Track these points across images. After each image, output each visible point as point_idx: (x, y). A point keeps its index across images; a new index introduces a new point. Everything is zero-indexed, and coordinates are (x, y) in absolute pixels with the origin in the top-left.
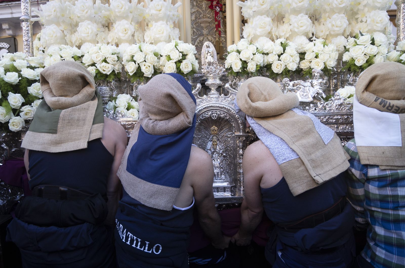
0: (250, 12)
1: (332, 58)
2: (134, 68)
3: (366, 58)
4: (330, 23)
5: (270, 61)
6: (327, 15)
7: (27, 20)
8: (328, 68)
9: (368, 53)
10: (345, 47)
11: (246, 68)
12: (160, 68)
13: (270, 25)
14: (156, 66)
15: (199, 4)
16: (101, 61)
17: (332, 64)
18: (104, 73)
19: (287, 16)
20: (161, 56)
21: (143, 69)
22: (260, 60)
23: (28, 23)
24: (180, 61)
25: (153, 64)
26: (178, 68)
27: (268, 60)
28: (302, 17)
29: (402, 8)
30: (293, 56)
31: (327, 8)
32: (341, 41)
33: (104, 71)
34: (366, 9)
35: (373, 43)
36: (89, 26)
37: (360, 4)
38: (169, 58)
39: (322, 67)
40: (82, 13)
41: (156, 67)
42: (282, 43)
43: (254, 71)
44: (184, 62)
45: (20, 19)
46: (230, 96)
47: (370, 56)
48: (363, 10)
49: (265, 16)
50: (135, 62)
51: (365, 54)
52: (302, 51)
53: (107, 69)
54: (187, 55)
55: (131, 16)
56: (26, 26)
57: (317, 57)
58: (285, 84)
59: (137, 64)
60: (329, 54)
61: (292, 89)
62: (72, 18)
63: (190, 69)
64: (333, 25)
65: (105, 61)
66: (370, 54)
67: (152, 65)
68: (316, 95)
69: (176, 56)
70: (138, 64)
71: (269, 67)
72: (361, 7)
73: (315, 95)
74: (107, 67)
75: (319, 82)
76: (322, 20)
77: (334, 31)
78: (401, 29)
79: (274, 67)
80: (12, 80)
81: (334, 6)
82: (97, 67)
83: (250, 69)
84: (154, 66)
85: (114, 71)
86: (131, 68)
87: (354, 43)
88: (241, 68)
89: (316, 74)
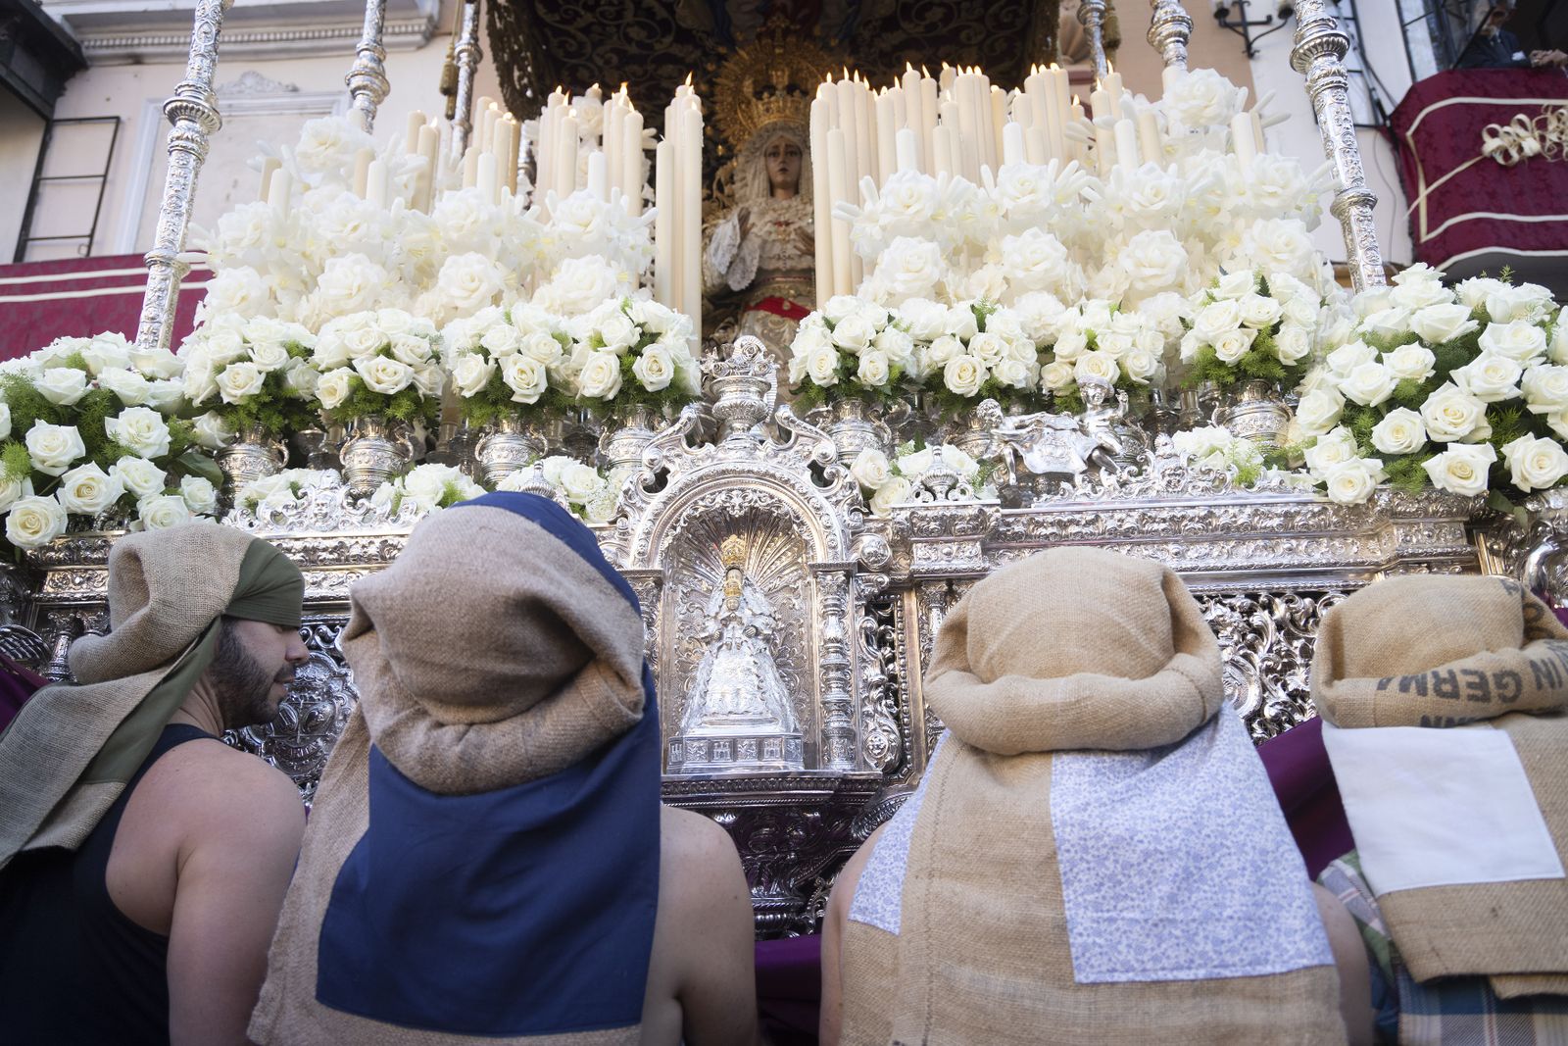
0: (874, 231)
1: (1140, 347)
2: (480, 372)
3: (1248, 336)
4: (1128, 256)
5: (935, 359)
6: (1120, 237)
7: (166, 263)
8: (1134, 378)
9: (1253, 320)
10: (1182, 320)
11: (855, 374)
12: (572, 379)
13: (936, 264)
14: (557, 370)
15: (771, 330)
16: (372, 351)
17: (1144, 365)
18: (378, 388)
19: (991, 244)
20: (576, 341)
21: (510, 377)
22: (902, 350)
23: (169, 270)
24: (635, 352)
25: (547, 362)
26: (626, 371)
27: (931, 358)
28: (1035, 236)
29: (1352, 218)
30: (1012, 340)
31: (1118, 219)
32: (1168, 307)
33: (378, 382)
34: (1241, 223)
35: (1264, 292)
36: (358, 269)
37: (1218, 210)
38: (599, 342)
39: (1112, 374)
40: (341, 231)
41: (554, 374)
42: (973, 307)
43: (880, 380)
44: (648, 350)
45: (146, 257)
46: (795, 442)
47: (1259, 330)
48: (1232, 225)
49: (920, 238)
50: (486, 353)
51: (1242, 326)
52: (1044, 334)
53: (387, 378)
54: (659, 334)
55: (496, 244)
56: (158, 278)
57: (1091, 346)
58: (987, 418)
59: (491, 362)
60: (1131, 335)
61: (1013, 436)
62: (308, 253)
63: (667, 376)
64: (1139, 265)
65: (387, 352)
66: (1260, 323)
67: (543, 369)
68: (1096, 453)
69: (622, 334)
70: (496, 360)
71: (937, 381)
72: (1224, 218)
73: (1090, 456)
74: (390, 370)
75: (1106, 417)
76: (1108, 258)
77: (1143, 280)
78: (1364, 277)
79: (952, 376)
80: (59, 387)
81: (1136, 208)
82: (354, 370)
83: (868, 374)
84: (548, 372)
85: (412, 387)
86: (470, 376)
87: (1207, 299)
88: (835, 370)
89: (1091, 392)
